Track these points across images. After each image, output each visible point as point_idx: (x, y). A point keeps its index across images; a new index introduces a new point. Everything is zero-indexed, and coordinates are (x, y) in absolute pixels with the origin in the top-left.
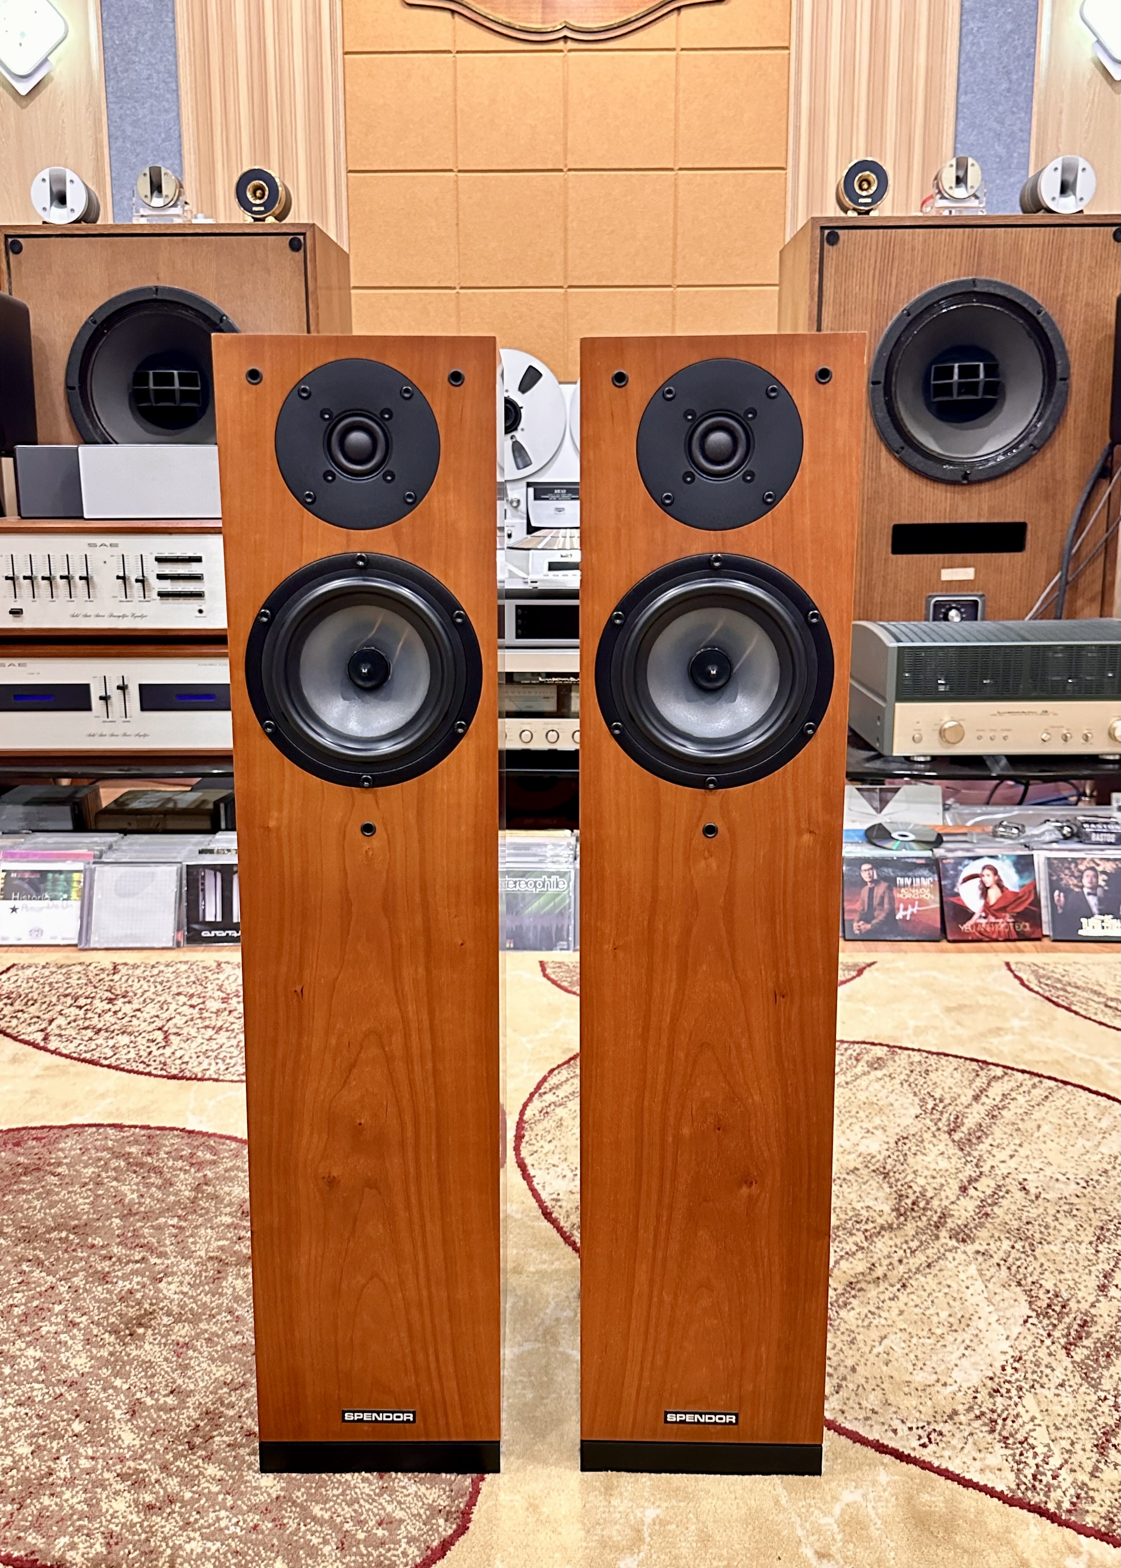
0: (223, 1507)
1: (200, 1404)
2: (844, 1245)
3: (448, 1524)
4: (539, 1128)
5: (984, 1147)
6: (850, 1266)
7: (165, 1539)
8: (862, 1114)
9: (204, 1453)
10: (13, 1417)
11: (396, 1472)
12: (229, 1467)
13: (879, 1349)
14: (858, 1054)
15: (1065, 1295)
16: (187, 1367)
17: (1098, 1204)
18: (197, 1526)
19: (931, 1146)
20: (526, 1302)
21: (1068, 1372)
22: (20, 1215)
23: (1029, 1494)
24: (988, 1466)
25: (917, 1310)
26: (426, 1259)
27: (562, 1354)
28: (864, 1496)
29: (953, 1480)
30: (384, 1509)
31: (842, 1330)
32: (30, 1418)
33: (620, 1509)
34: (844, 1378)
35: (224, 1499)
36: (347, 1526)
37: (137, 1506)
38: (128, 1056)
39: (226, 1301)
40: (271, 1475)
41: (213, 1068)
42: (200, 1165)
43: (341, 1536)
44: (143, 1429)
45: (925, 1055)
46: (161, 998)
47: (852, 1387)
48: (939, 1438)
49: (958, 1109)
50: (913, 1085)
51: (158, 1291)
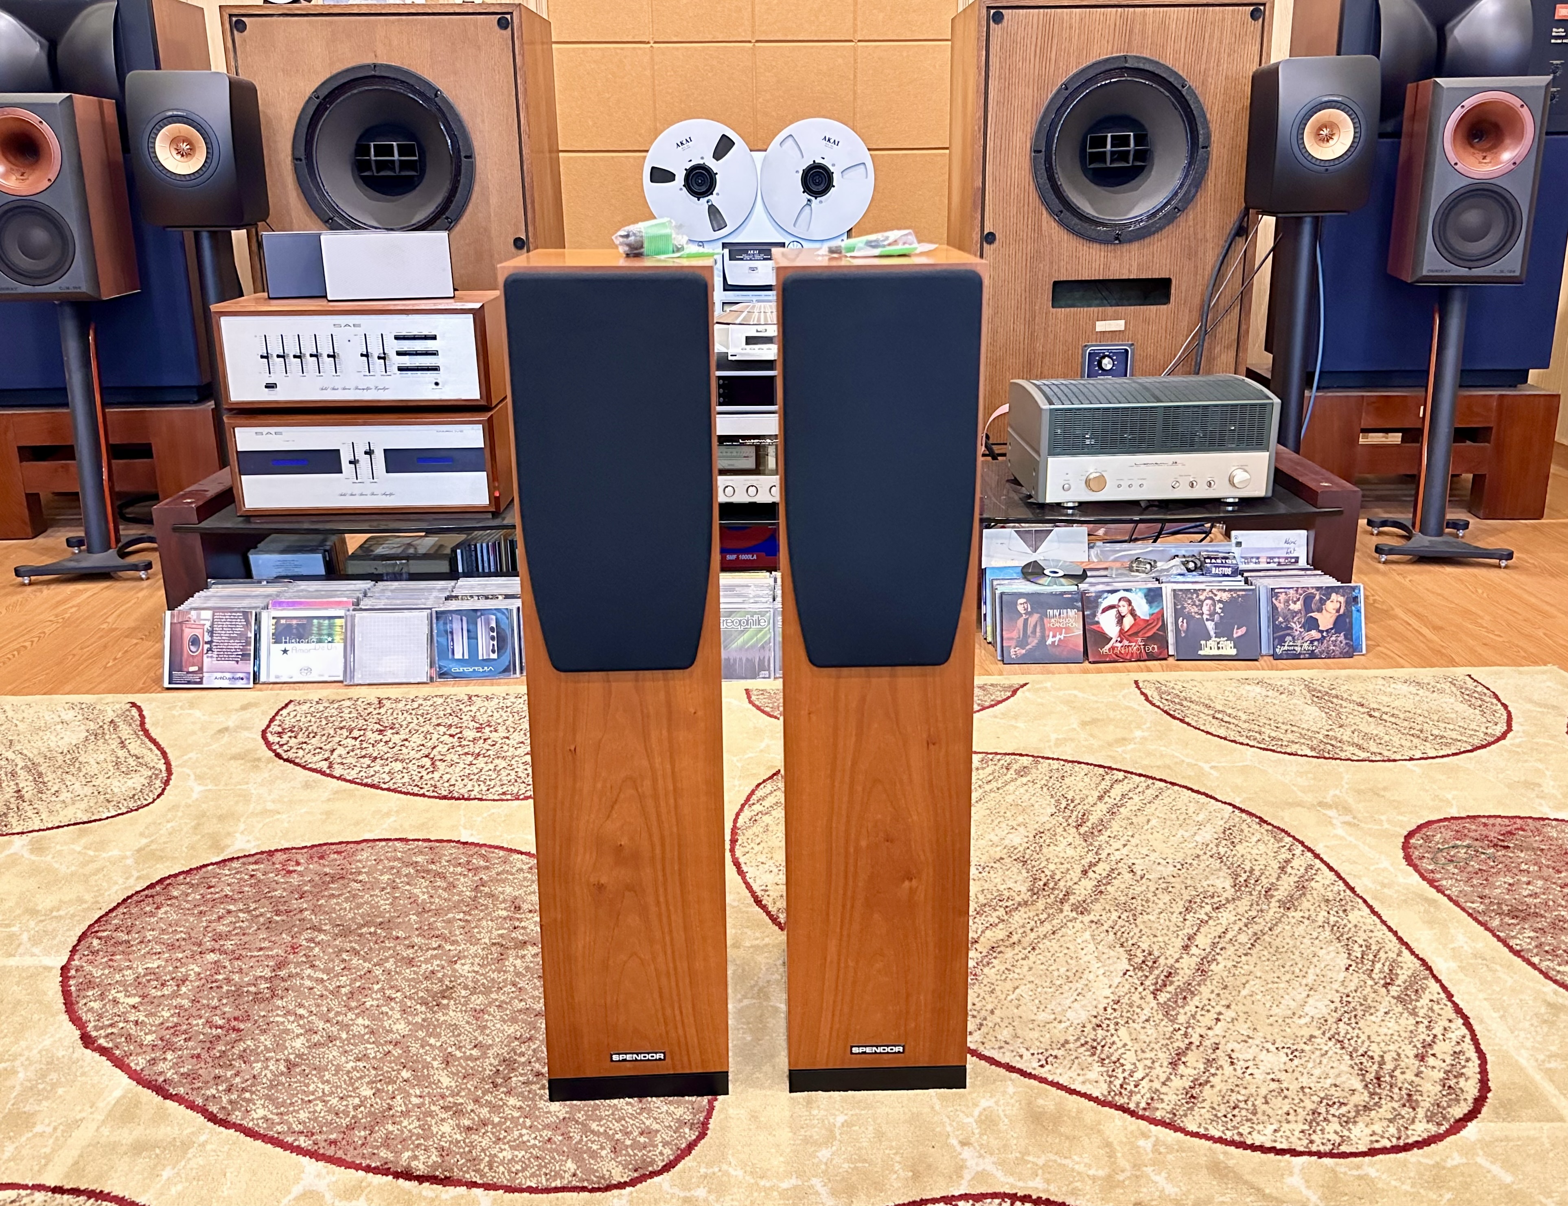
0: (524, 1126)
1: (498, 1053)
2: (989, 918)
3: (692, 1131)
4: (749, 833)
5: (1103, 838)
7: (483, 1150)
8: (1008, 814)
9: (505, 1089)
10: (355, 1069)
11: (652, 1096)
12: (525, 1099)
13: (1013, 996)
14: (1008, 764)
15: (1156, 953)
16: (485, 1027)
17: (1189, 882)
18: (505, 1140)
19: (1062, 838)
20: (743, 970)
21: (1154, 1010)
22: (334, 915)
24: (1088, 1079)
25: (1043, 967)
26: (672, 939)
27: (771, 1005)
28: (997, 1103)
29: (1063, 1089)
30: (644, 1123)
31: (985, 983)
32: (368, 1069)
33: (819, 1116)
34: (985, 1019)
35: (524, 1122)
36: (617, 1136)
37: (459, 1128)
38: (404, 780)
39: (509, 976)
40: (558, 1103)
41: (477, 789)
42: (476, 870)
43: (613, 1143)
44: (457, 1074)
45: (1062, 763)
46: (425, 729)
47: (991, 1025)
48: (1054, 1060)
49: (1085, 807)
50: (1051, 788)
51: (455, 970)
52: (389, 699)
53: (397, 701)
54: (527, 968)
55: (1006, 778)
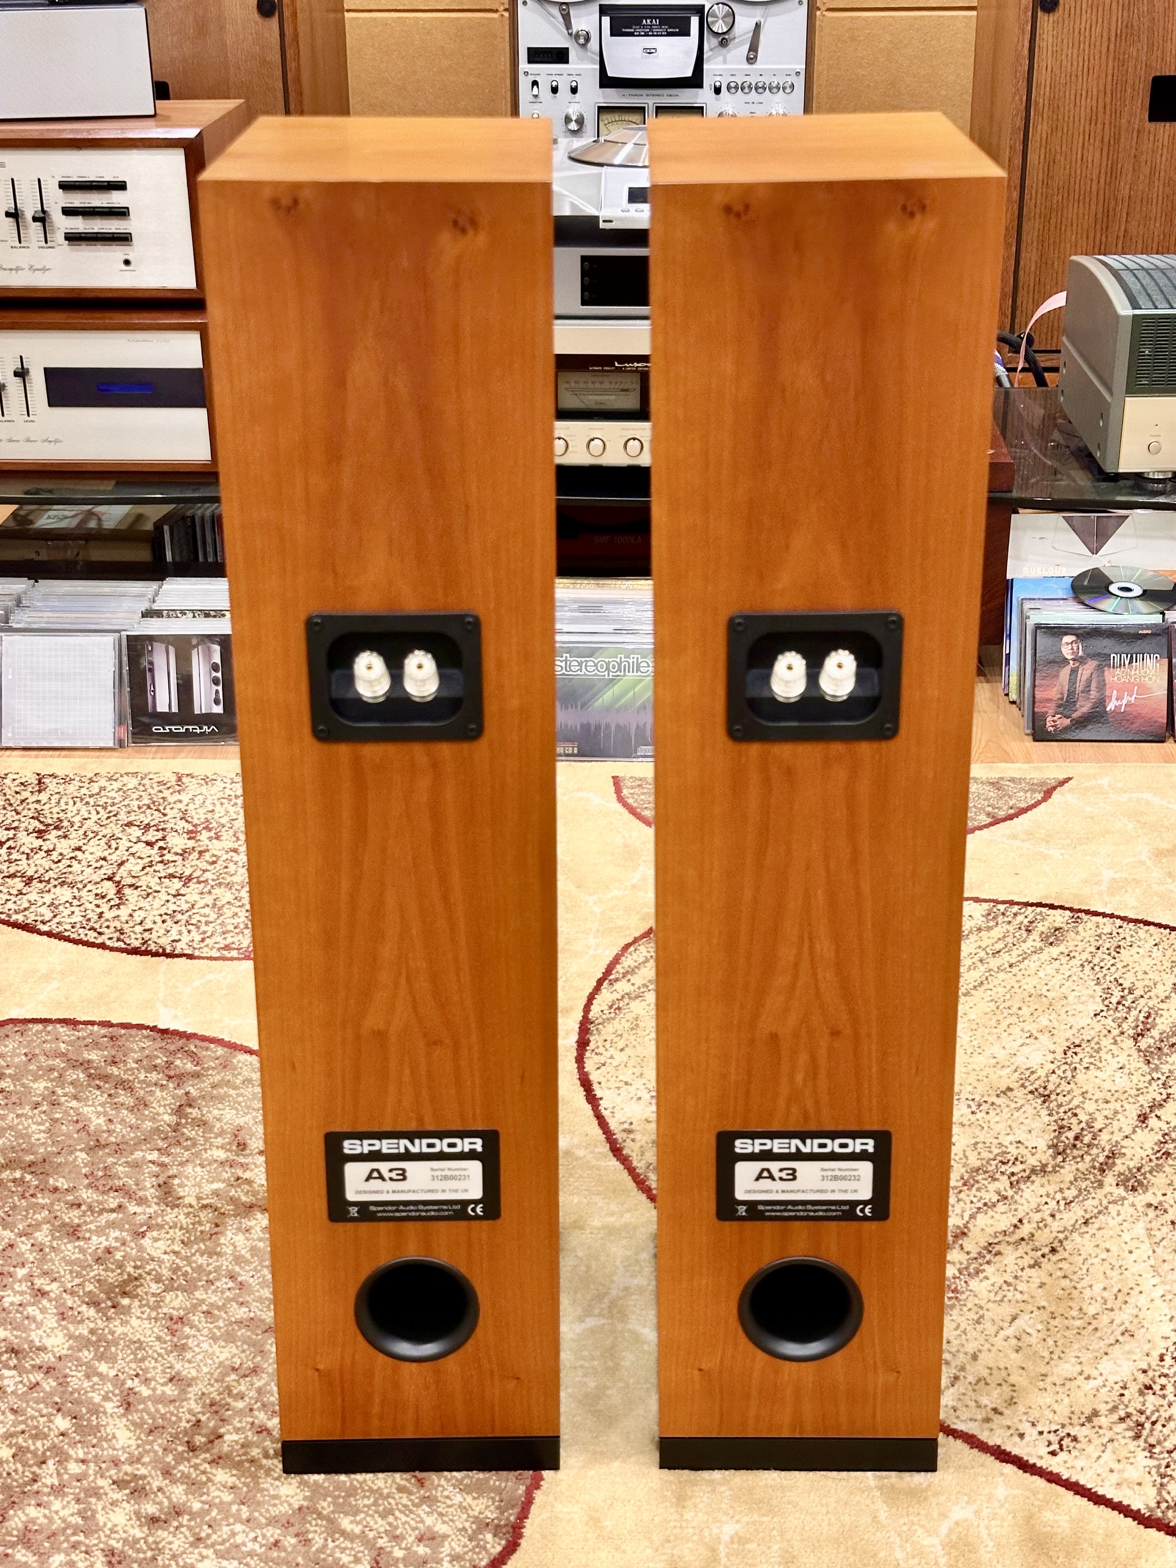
0: (238, 1520)
1: (203, 1394)
2: (983, 1193)
3: (497, 1539)
4: (608, 1031)
7: (174, 1557)
8: (1025, 1011)
9: (210, 1455)
12: (242, 1473)
13: (1008, 1331)
14: (1031, 922)
16: (184, 1348)
18: (209, 1542)
19: (1109, 1057)
23: (1170, 1513)
24: (1126, 1480)
25: (1065, 1283)
27: (631, 1332)
28: (977, 1513)
29: (1083, 1496)
30: (423, 1522)
31: (970, 1305)
33: (694, 1524)
34: (964, 1368)
36: (381, 1543)
37: (139, 1519)
38: (73, 919)
39: (225, 1263)
40: (295, 1479)
41: (185, 938)
42: (180, 1078)
43: (375, 1553)
44: (140, 1426)
45: (1118, 922)
46: (107, 831)
47: (971, 1378)
48: (1072, 1444)
49: (1151, 1004)
50: (1097, 968)
51: (141, 1249)
52: (54, 776)
53: (67, 780)
54: (253, 1250)
55: (1025, 946)
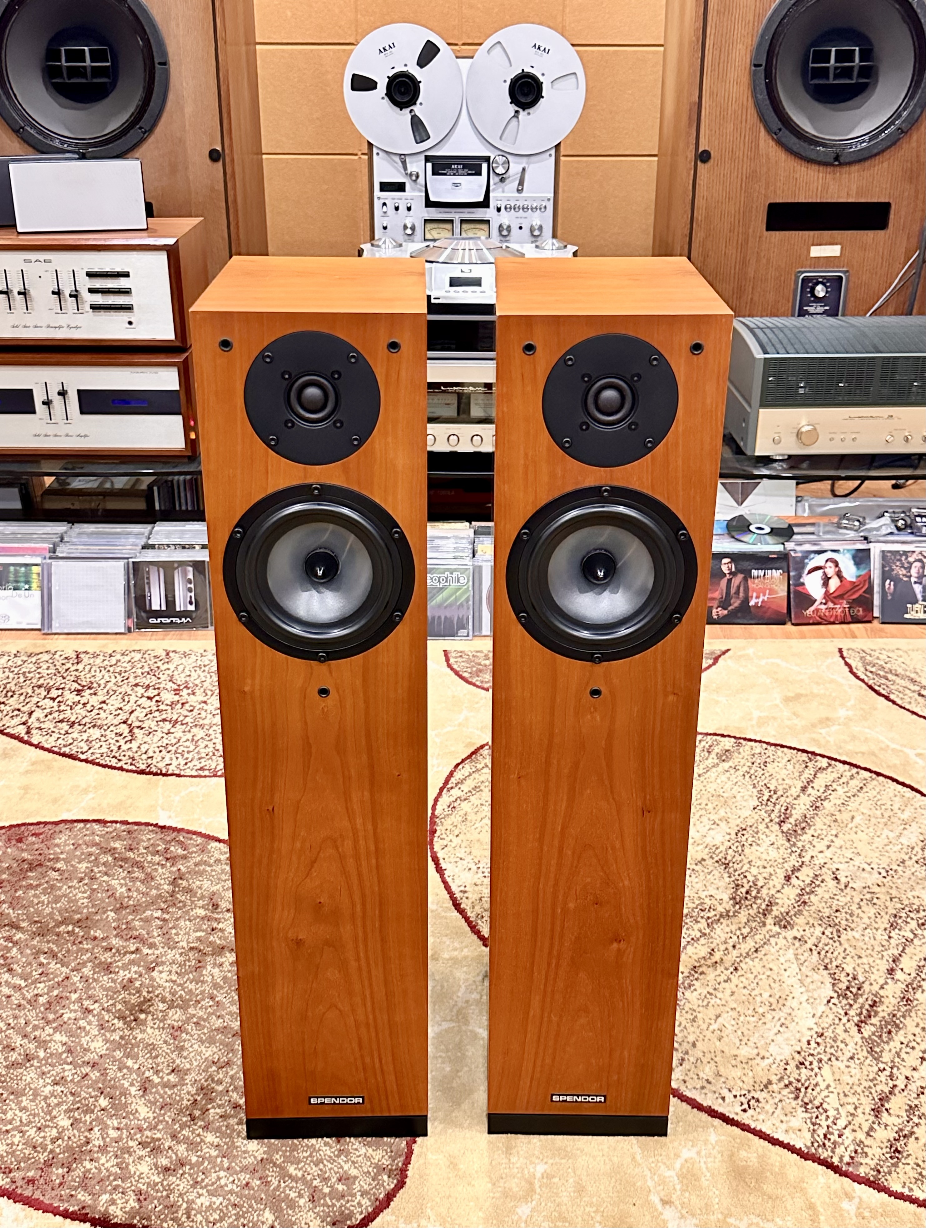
0: (222, 1168)
1: (196, 1080)
3: (391, 1180)
4: (448, 823)
5: (806, 837)
6: (695, 951)
7: (181, 1195)
8: (710, 806)
9: (203, 1123)
10: (53, 1094)
11: (350, 1137)
12: (223, 1135)
13: (714, 1026)
14: (710, 746)
15: (861, 978)
16: (182, 1048)
17: (894, 892)
18: (203, 1184)
19: (764, 837)
20: (442, 987)
21: (858, 1047)
22: (32, 910)
23: (820, 1150)
24: (791, 1128)
25: (746, 992)
26: (372, 993)
27: (471, 1031)
28: (699, 1153)
29: (765, 1139)
30: (342, 1167)
31: (687, 1009)
32: (66, 1095)
33: (518, 1165)
34: (687, 1053)
35: (222, 1161)
36: (315, 1183)
37: (157, 1169)
38: (101, 751)
39: (207, 988)
40: (256, 1141)
42: (173, 860)
43: (311, 1191)
44: (154, 1103)
45: (765, 746)
46: (122, 690)
47: (692, 1059)
48: (756, 1104)
49: (788, 800)
50: (753, 777)
51: (152, 979)
52: (86, 653)
53: (95, 656)
54: (225, 978)
55: (707, 762)
